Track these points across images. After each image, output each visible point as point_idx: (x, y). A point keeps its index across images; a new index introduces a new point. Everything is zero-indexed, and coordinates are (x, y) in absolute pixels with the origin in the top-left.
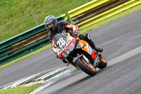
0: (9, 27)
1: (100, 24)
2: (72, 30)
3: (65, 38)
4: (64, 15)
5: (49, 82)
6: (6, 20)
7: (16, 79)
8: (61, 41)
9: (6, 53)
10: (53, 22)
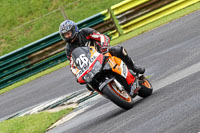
0: (27, 28)
1: (156, 24)
2: (100, 41)
3: (87, 53)
4: (106, 11)
5: (84, 106)
6: (23, 19)
7: (38, 102)
8: (82, 59)
9: (23, 66)
10: (72, 30)
